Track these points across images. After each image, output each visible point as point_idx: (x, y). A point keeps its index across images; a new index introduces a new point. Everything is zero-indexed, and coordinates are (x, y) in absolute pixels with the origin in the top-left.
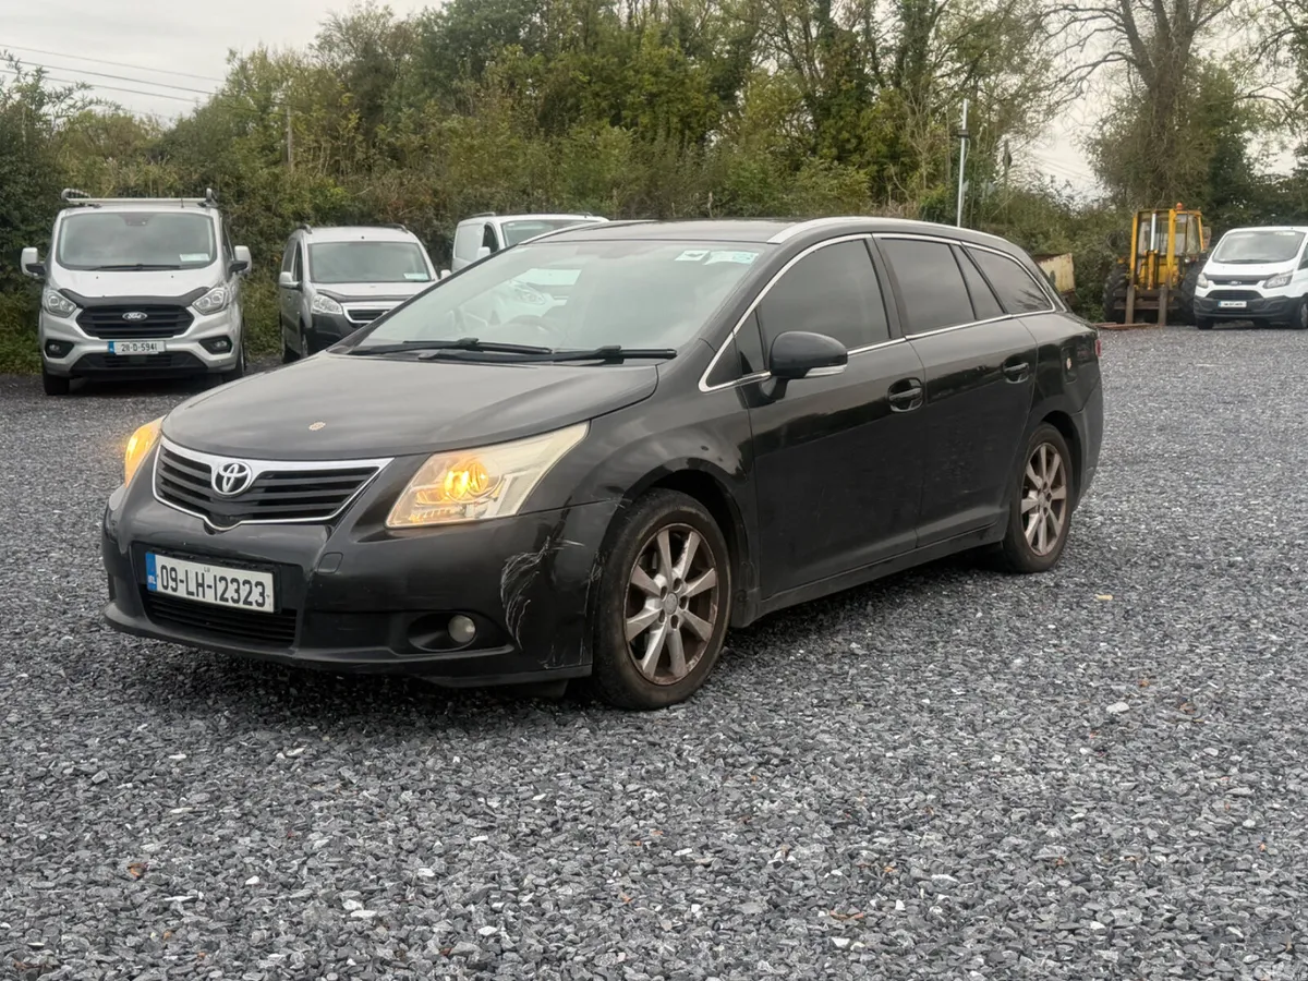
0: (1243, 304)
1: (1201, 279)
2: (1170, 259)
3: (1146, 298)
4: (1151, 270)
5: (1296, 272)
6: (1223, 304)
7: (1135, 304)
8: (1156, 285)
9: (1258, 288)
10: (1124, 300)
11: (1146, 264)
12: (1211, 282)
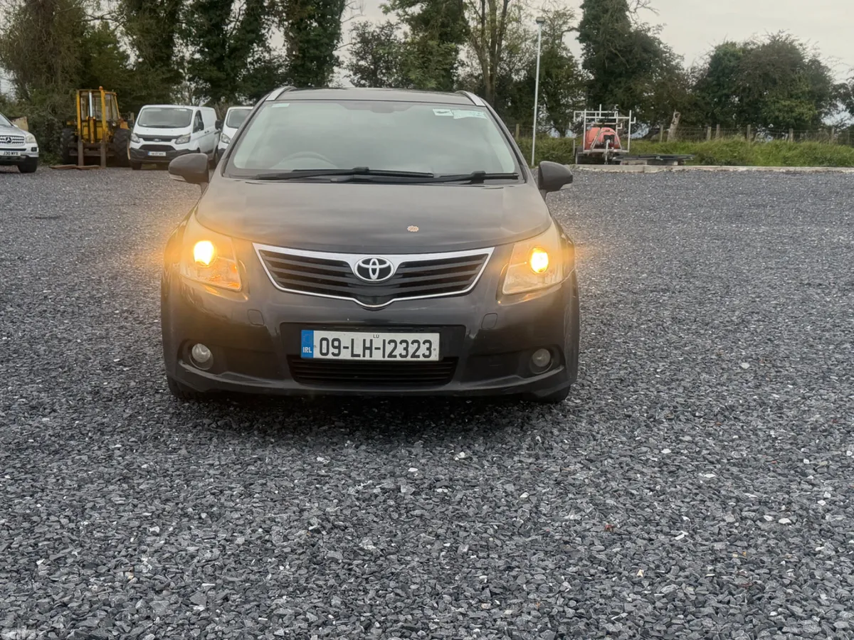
0: (164, 154)
1: (134, 137)
2: (104, 124)
3: (91, 149)
4: (92, 130)
5: (192, 135)
6: (151, 153)
7: (84, 152)
8: (97, 140)
9: (172, 143)
10: (76, 150)
11: (89, 126)
12: (141, 140)
